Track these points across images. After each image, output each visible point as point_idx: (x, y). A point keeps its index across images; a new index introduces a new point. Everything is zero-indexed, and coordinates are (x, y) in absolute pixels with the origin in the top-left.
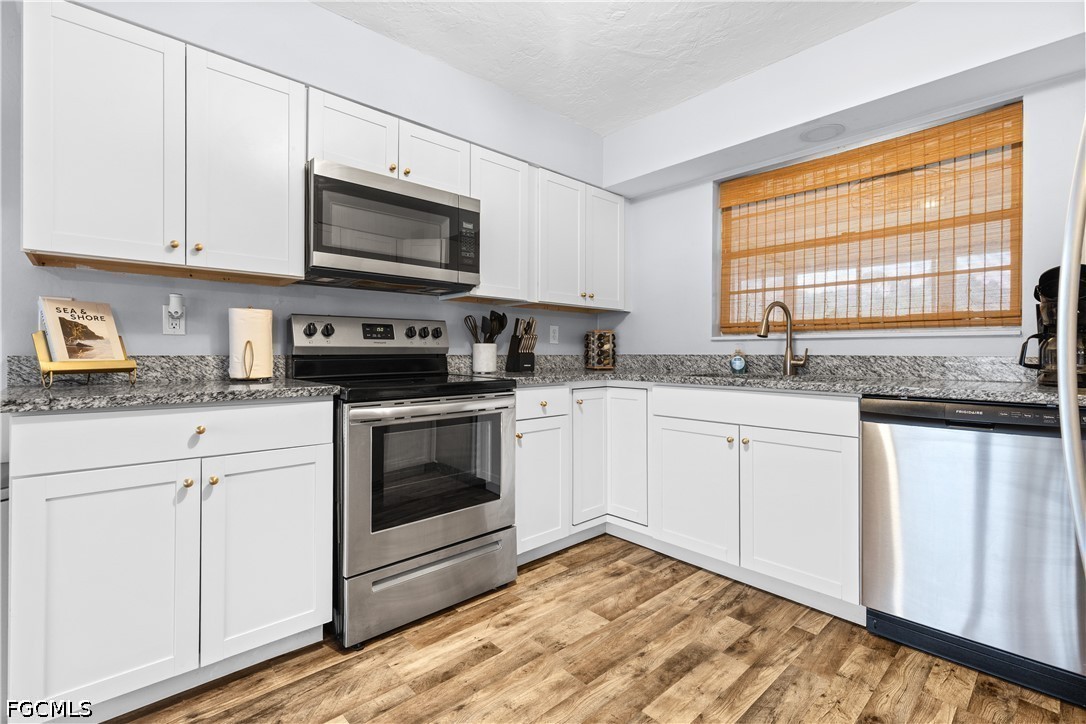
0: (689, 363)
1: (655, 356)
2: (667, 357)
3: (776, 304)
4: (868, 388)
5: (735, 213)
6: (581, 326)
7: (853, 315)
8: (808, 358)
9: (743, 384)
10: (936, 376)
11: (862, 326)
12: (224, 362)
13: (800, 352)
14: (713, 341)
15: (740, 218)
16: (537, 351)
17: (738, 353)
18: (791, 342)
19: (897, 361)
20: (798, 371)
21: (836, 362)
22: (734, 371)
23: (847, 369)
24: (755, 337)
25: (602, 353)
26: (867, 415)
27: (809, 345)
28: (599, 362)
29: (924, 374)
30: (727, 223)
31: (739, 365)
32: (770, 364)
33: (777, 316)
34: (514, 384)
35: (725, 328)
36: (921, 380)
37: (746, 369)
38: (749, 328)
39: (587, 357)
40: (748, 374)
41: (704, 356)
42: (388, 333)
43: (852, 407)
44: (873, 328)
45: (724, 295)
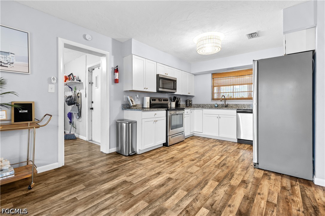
3: (223, 96)
4: (238, 108)
5: (215, 79)
6: (185, 99)
8: (228, 104)
9: (217, 109)
12: (143, 105)
13: (227, 103)
14: (211, 102)
15: (216, 80)
16: (180, 103)
17: (216, 104)
18: (225, 102)
20: (226, 106)
21: (232, 105)
22: (215, 107)
23: (234, 106)
24: (220, 101)
25: (190, 104)
26: (237, 112)
27: (228, 102)
28: (189, 105)
30: (213, 81)
31: (216, 106)
32: (221, 105)
33: (223, 97)
34: (184, 109)
35: (213, 99)
36: (245, 107)
37: (217, 107)
38: (218, 99)
39: (186, 104)
40: (218, 107)
42: (155, 100)
43: (235, 111)
45: (213, 93)
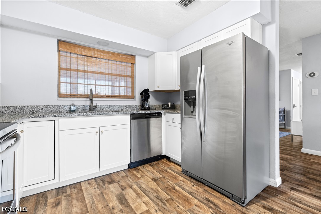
0: (46, 109)
1: (23, 106)
2: (32, 107)
7: (104, 94)
8: (97, 106)
9: (102, 114)
10: (124, 109)
11: (107, 97)
14: (58, 100)
19: (117, 106)
21: (104, 107)
23: (106, 109)
29: (122, 109)
31: (74, 109)
32: (84, 108)
35: (60, 95)
41: (55, 106)
44: (109, 98)
45: (59, 83)
